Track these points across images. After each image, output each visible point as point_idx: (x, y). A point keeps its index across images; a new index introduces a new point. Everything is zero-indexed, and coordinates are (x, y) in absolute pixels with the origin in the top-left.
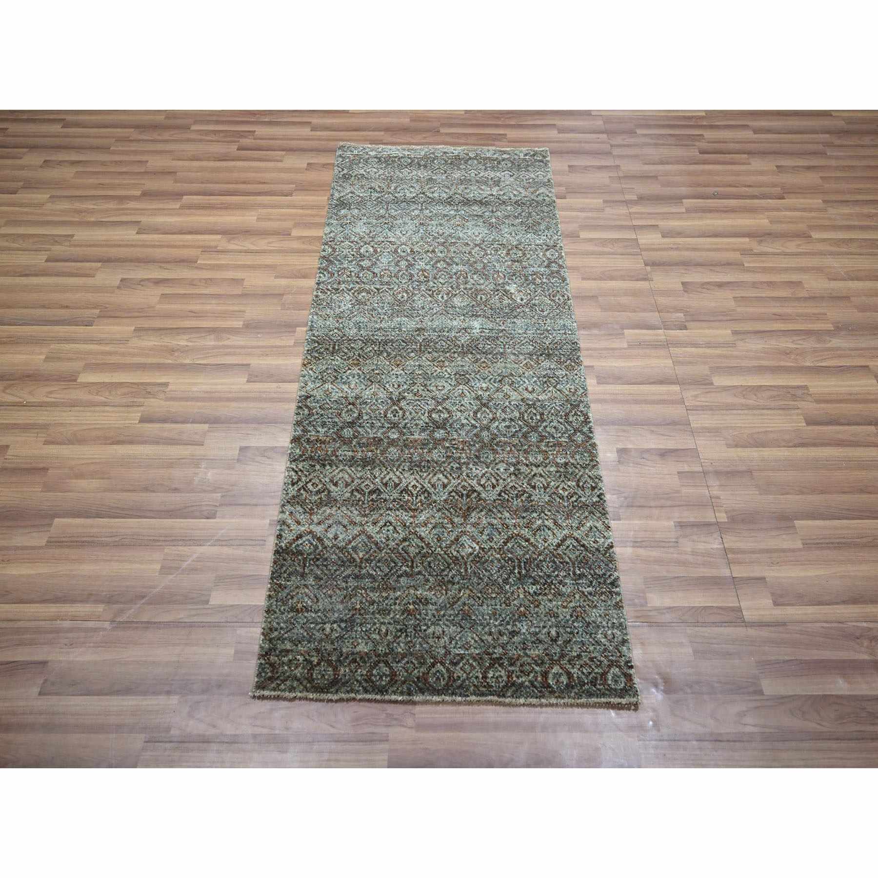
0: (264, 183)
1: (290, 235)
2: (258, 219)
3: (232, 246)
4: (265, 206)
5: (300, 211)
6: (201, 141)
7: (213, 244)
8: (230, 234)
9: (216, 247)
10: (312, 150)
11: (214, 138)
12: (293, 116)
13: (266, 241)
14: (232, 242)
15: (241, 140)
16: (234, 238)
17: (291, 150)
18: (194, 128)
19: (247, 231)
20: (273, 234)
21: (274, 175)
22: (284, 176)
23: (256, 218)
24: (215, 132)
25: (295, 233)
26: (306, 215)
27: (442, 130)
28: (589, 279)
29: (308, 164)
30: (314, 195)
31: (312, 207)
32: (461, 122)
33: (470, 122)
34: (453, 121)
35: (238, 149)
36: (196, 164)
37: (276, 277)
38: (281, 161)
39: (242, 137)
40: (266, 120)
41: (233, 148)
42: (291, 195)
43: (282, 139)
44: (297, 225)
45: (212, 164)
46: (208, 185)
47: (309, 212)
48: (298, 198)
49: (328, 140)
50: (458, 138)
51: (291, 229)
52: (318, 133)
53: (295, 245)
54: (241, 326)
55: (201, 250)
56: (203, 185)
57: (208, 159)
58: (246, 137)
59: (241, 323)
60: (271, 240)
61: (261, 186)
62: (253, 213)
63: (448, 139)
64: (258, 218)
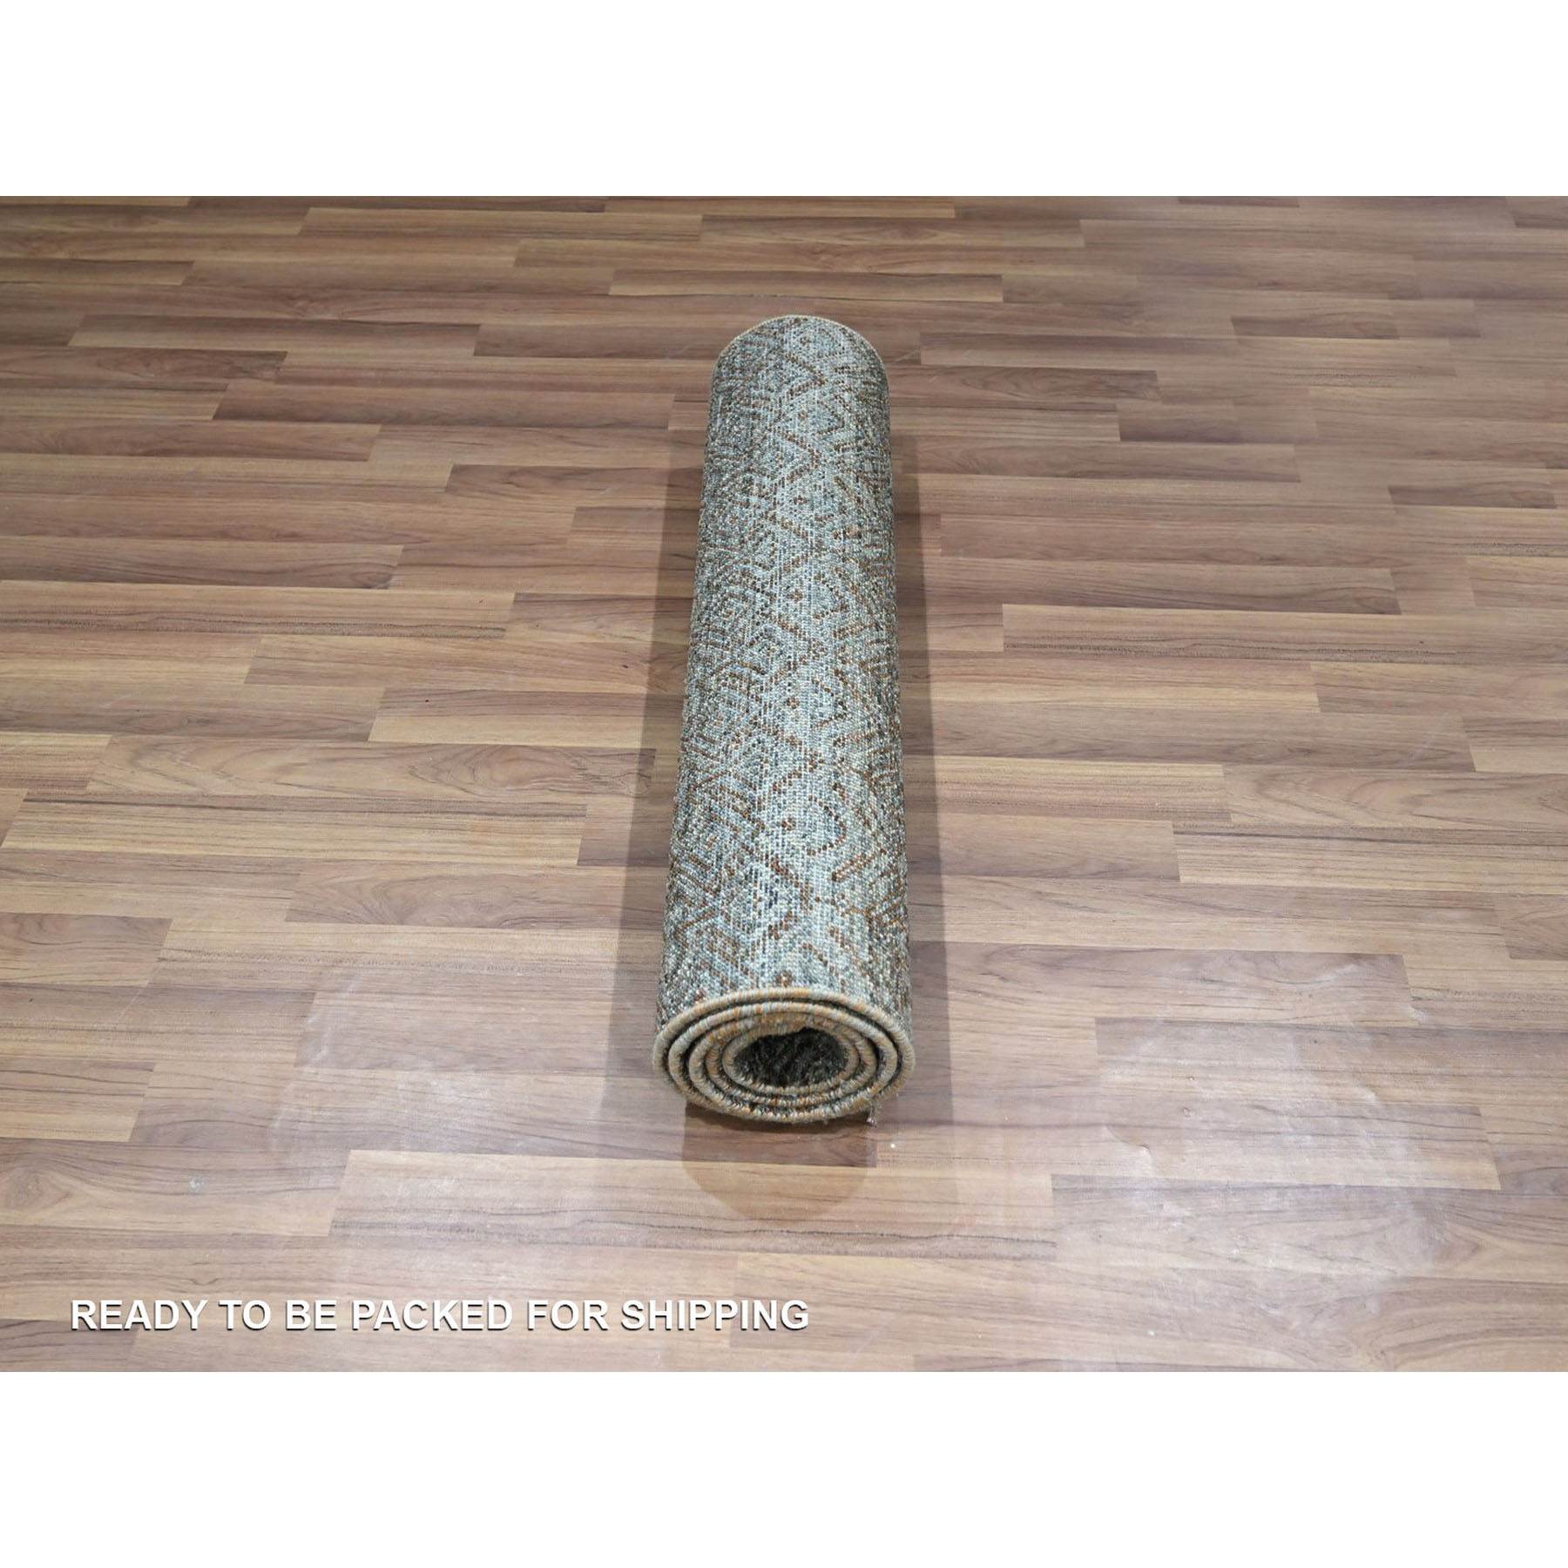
0: (294, 537)
1: (364, 738)
2: (255, 675)
3: (145, 782)
4: (283, 623)
5: (412, 646)
6: (96, 384)
7: (73, 768)
8: (143, 730)
9: (82, 782)
10: (474, 422)
11: (147, 376)
12: (420, 306)
13: (273, 761)
14: (146, 762)
15: (233, 384)
16: (155, 747)
17: (398, 420)
18: (82, 340)
19: (206, 721)
20: (302, 736)
21: (331, 509)
22: (368, 512)
23: (245, 669)
24: (147, 356)
25: (386, 730)
26: (434, 661)
27: (929, 358)
28: (1541, 953)
29: (458, 471)
30: (465, 585)
31: (458, 630)
32: (991, 329)
33: (1023, 331)
34: (964, 327)
35: (217, 417)
36: (68, 465)
37: (297, 914)
38: (363, 458)
39: (234, 372)
40: (328, 317)
41: (201, 412)
42: (384, 582)
43: (372, 383)
44: (392, 700)
45: (118, 465)
46: (94, 543)
47: (444, 648)
48: (406, 597)
49: (531, 386)
50: (985, 386)
51: (371, 715)
52: (500, 363)
53: (385, 780)
54: (125, 1138)
55: (24, 792)
56: (78, 543)
57: (111, 448)
58: (250, 374)
59: (130, 1121)
60: (288, 759)
61: (283, 548)
62: (239, 650)
63: (952, 389)
64: (253, 671)
